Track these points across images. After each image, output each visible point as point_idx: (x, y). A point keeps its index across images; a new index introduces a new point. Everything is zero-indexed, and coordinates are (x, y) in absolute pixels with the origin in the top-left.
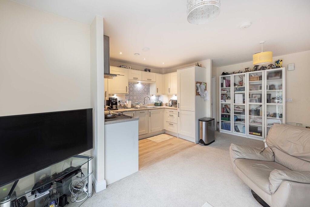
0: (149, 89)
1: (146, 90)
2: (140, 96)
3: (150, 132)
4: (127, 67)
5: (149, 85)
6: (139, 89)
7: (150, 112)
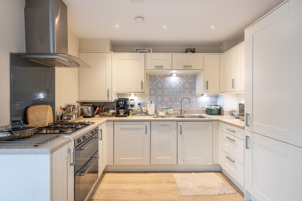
0: (195, 84)
1: (187, 86)
2: (177, 96)
3: (180, 163)
4: (144, 51)
5: (194, 77)
6: (173, 85)
7: (181, 126)
